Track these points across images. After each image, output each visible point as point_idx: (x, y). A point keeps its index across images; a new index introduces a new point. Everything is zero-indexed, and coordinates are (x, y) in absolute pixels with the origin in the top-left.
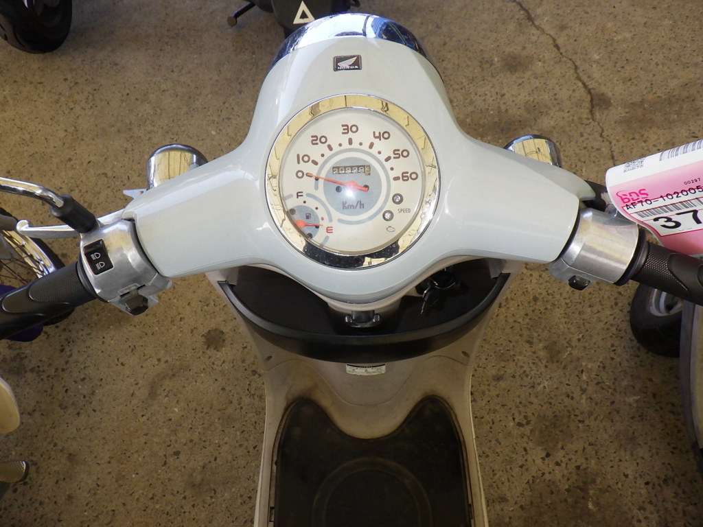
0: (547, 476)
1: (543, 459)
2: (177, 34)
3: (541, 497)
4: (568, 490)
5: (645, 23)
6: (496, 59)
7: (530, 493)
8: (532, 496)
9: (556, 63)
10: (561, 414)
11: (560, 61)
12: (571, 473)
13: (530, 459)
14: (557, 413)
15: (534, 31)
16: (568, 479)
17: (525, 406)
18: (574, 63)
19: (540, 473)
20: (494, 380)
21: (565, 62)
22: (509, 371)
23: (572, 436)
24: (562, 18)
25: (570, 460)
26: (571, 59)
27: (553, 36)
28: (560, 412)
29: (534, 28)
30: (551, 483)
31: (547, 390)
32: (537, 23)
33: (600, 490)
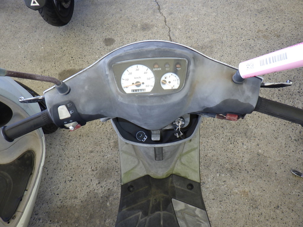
0: (96, 191)
1: (97, 184)
2: (20, 7)
3: (90, 198)
4: (102, 197)
5: (205, 14)
6: (139, 25)
7: (87, 197)
8: (87, 198)
9: (162, 28)
10: (110, 168)
11: (164, 28)
12: (105, 191)
13: (92, 184)
14: (109, 168)
15: (159, 14)
16: (103, 193)
17: (98, 163)
18: (170, 29)
19: (93, 189)
20: (90, 152)
21: (166, 28)
22: (96, 149)
23: (111, 177)
24: (172, 9)
25: (107, 186)
26: (169, 27)
27: (165, 17)
28: (110, 167)
29: (159, 13)
30: (96, 194)
31: (109, 158)
32: (161, 11)
33: (114, 199)
